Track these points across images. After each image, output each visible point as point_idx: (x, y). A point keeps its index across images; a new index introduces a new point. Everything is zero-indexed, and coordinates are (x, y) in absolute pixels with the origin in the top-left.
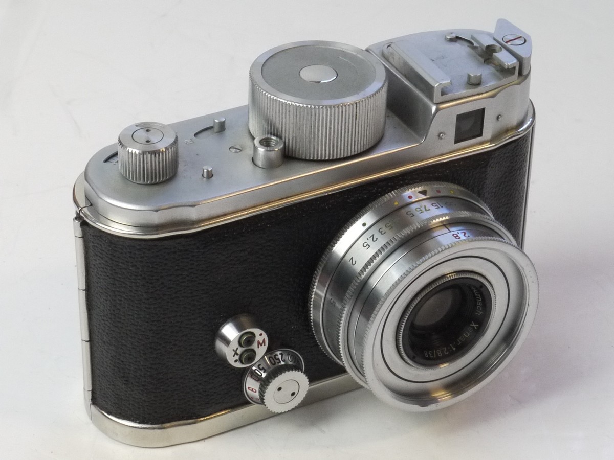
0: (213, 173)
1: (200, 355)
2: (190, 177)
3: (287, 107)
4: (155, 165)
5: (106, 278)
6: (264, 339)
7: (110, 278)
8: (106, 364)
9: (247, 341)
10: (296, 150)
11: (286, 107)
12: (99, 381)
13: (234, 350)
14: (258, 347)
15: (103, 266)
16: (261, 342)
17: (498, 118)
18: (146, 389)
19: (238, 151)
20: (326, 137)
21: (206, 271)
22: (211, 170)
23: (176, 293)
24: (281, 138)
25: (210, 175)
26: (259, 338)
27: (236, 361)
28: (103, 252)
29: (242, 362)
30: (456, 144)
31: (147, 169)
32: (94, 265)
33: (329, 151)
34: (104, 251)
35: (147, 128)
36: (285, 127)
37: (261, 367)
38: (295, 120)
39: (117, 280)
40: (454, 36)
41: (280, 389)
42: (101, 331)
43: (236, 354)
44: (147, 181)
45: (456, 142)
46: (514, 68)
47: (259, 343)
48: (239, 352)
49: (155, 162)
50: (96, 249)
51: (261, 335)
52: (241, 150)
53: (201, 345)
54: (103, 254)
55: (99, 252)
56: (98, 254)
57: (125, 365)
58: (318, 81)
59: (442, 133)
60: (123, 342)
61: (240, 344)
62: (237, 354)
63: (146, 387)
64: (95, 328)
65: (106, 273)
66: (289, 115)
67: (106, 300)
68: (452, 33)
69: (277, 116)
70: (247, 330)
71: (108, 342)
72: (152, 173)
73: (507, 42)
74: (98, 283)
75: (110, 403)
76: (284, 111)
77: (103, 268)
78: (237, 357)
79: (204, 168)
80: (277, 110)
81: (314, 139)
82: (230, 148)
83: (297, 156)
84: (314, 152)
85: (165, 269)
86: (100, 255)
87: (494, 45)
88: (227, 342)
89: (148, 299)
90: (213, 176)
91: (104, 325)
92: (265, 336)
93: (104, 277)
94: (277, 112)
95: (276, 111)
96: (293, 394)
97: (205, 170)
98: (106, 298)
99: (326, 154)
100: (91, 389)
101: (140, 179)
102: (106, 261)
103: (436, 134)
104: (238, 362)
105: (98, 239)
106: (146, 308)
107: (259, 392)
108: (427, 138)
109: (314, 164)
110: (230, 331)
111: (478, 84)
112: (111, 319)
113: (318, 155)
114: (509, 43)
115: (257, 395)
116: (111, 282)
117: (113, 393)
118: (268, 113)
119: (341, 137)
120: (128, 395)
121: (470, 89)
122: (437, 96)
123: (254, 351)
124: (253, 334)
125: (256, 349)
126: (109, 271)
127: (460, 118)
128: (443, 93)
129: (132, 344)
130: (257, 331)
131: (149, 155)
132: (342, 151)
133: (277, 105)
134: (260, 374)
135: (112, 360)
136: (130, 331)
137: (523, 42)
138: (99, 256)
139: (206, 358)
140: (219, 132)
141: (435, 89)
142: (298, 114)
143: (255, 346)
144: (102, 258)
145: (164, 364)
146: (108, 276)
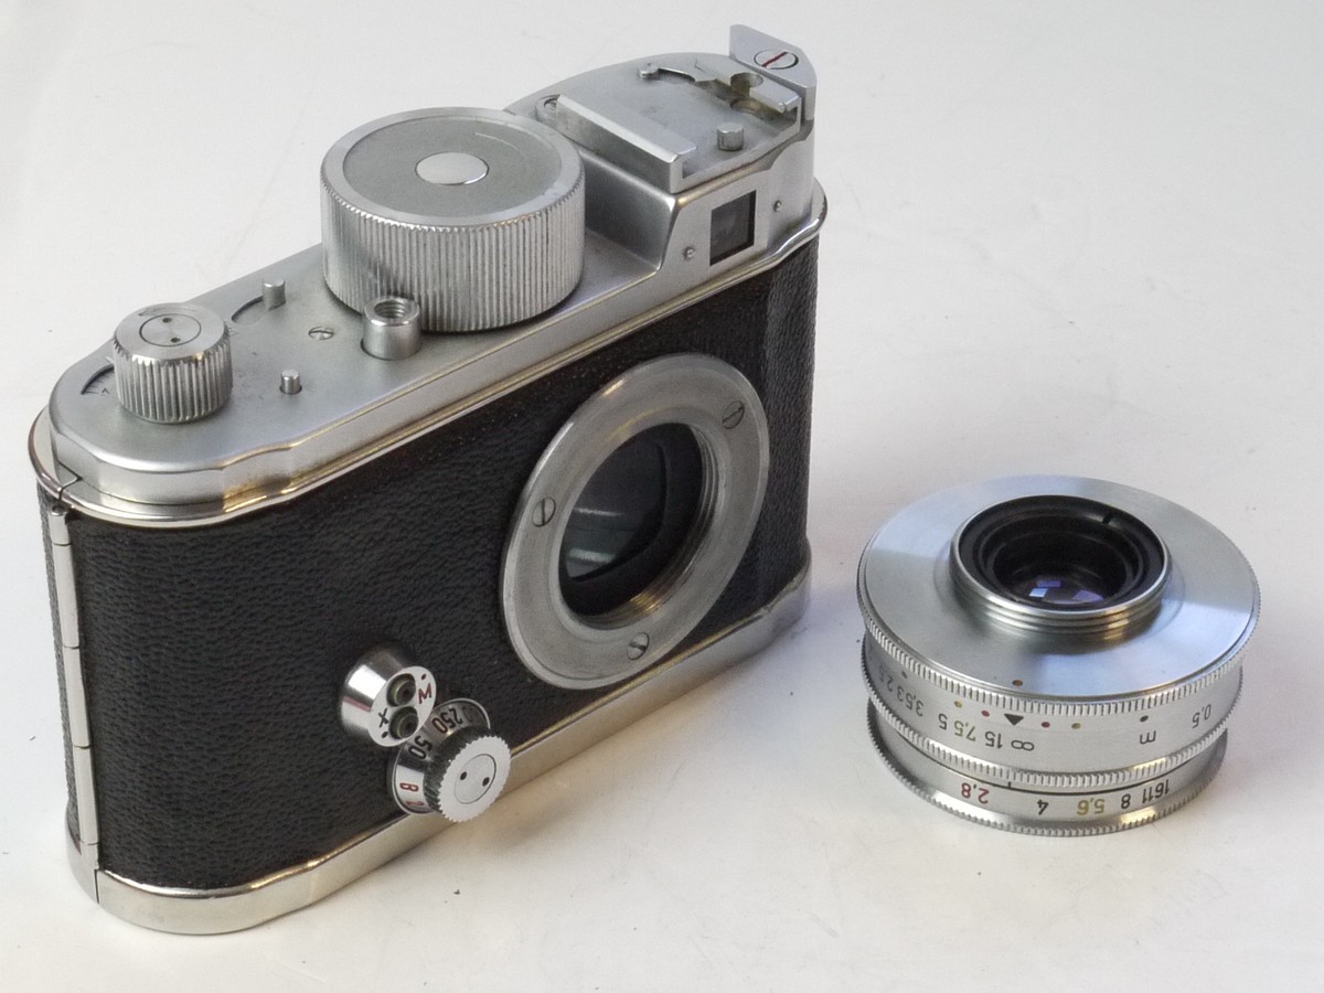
0: (301, 383)
1: (313, 735)
2: (260, 397)
3: (421, 236)
4: (198, 384)
5: (129, 614)
6: (429, 685)
7: (136, 613)
8: (130, 784)
9: (401, 692)
10: (441, 316)
11: (417, 236)
12: (116, 820)
13: (380, 714)
14: (421, 702)
15: (119, 592)
16: (424, 691)
17: (775, 206)
18: (217, 819)
19: (326, 335)
20: (498, 283)
21: (318, 571)
22: (298, 378)
23: (265, 621)
24: (411, 298)
25: (296, 388)
26: (420, 685)
27: (384, 735)
28: (118, 565)
29: (395, 737)
30: (714, 266)
31: (183, 392)
32: (99, 595)
33: (505, 309)
34: (120, 562)
35: (165, 315)
36: (419, 275)
37: (421, 740)
38: (437, 260)
39: (151, 615)
40: (653, 69)
41: (463, 776)
42: (117, 721)
43: (384, 721)
44: (184, 416)
45: (714, 261)
46: (795, 110)
47: (421, 694)
48: (388, 717)
49: (197, 377)
50: (103, 561)
51: (424, 677)
52: (332, 334)
53: (316, 716)
54: (117, 570)
55: (109, 567)
56: (109, 570)
57: (171, 779)
58: (460, 181)
59: (688, 248)
60: (167, 734)
61: (391, 702)
62: (387, 722)
63: (217, 815)
64: (103, 718)
65: (127, 604)
66: (425, 251)
67: (129, 658)
68: (649, 64)
69: (401, 258)
70: (399, 673)
71: (133, 741)
72: (192, 398)
73: (765, 65)
74: (108, 629)
75: (141, 860)
76: (414, 245)
77: (120, 597)
78: (386, 727)
79: (283, 374)
80: (401, 245)
81: (476, 290)
82: (310, 333)
83: (445, 328)
84: (477, 316)
85: (242, 579)
86: (112, 572)
87: (744, 74)
88: (364, 702)
89: (214, 643)
90: (301, 389)
91: (125, 709)
92: (430, 679)
93: (122, 614)
94: (401, 249)
95: (397, 247)
96: (486, 781)
97: (286, 379)
98: (128, 654)
99: (498, 316)
100: (96, 841)
101: (170, 414)
102: (127, 582)
103: (680, 250)
104: (388, 737)
105: (108, 542)
106: (211, 659)
107: (426, 789)
108: (666, 260)
109: (479, 339)
110: (366, 681)
111: (737, 149)
112: (139, 694)
113: (484, 320)
114: (768, 67)
115: (420, 796)
116: (139, 622)
117: (149, 838)
118: (381, 255)
119: (524, 280)
120: (179, 838)
121: (728, 158)
122: (675, 181)
123: (412, 710)
124: (409, 677)
125: (417, 707)
126: (133, 601)
127: (718, 215)
128: (685, 175)
129: (185, 735)
130: (417, 672)
131: (186, 366)
132: (528, 305)
133: (400, 236)
134: (421, 754)
135: (143, 775)
136: (180, 710)
137: (793, 62)
138: (112, 575)
139: (324, 739)
140: (275, 307)
141: (672, 167)
142: (443, 247)
143: (415, 702)
144: (117, 578)
145: (248, 765)
146: (132, 610)
